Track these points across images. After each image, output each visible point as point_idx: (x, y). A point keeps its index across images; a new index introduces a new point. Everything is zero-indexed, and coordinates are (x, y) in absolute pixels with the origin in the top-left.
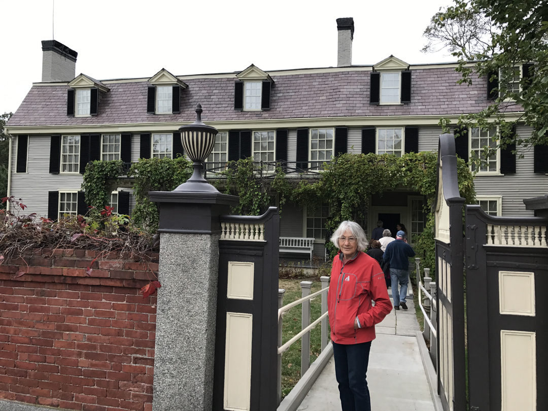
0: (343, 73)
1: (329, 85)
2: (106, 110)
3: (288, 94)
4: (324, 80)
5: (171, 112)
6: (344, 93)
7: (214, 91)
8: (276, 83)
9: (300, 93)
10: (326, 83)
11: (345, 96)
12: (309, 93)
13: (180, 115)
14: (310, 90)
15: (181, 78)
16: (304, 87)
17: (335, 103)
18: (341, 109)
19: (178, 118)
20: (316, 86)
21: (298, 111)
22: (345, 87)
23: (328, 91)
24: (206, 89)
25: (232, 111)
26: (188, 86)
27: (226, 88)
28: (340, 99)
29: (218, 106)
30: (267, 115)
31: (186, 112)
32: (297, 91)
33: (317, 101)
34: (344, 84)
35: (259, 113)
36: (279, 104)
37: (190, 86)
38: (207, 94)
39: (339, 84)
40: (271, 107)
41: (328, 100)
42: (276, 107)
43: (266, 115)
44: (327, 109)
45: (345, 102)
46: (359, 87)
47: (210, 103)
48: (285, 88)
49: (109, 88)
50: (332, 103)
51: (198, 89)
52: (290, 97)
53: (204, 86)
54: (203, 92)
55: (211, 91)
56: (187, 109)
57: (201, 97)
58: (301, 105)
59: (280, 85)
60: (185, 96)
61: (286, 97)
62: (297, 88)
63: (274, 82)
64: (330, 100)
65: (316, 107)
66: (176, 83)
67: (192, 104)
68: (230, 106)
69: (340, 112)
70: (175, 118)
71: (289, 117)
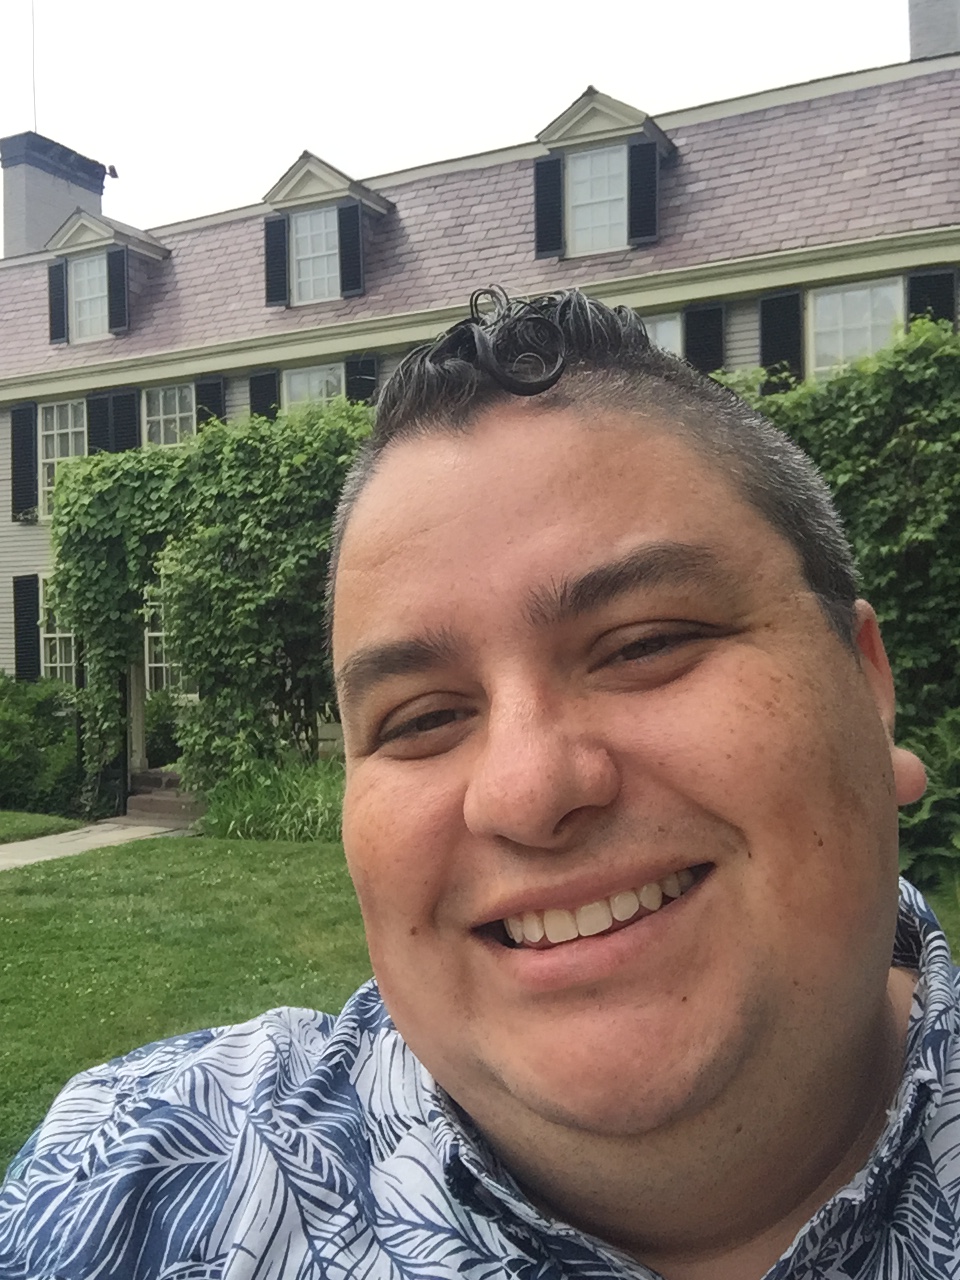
0: (929, 78)
1: (879, 129)
2: (155, 314)
3: (725, 181)
4: (860, 113)
5: (337, 296)
6: (937, 146)
7: (475, 210)
8: (682, 151)
9: (769, 172)
10: (867, 122)
11: (941, 155)
12: (804, 165)
13: (363, 300)
14: (805, 154)
15: (373, 186)
16: (783, 149)
17: (901, 184)
18: (926, 201)
19: (354, 310)
20: (830, 140)
21: (760, 232)
22: (941, 125)
23: (877, 149)
24: (449, 205)
25: (528, 265)
26: (393, 206)
27: (512, 194)
28: (922, 169)
29: (484, 254)
30: (650, 260)
31: (382, 289)
32: (759, 164)
33: (834, 189)
34: (937, 115)
35: (621, 257)
36: (692, 217)
37: (399, 206)
38: (453, 222)
39: (919, 119)
40: (662, 232)
41: (875, 180)
42: (679, 230)
43: (644, 260)
44: (872, 211)
45: (941, 177)
47: (459, 249)
48: (716, 163)
49: (169, 247)
50: (891, 186)
51: (424, 209)
52: (731, 190)
53: (444, 197)
54: (438, 216)
55: (463, 211)
56: (387, 280)
57: (431, 235)
58: (774, 211)
59: (698, 156)
60: (383, 237)
61: (719, 192)
62: (760, 154)
63: (675, 149)
64: (885, 177)
65: (831, 209)
66: (347, 193)
67: (403, 259)
68: (522, 248)
69: (922, 212)
70: (347, 310)
71: (728, 254)
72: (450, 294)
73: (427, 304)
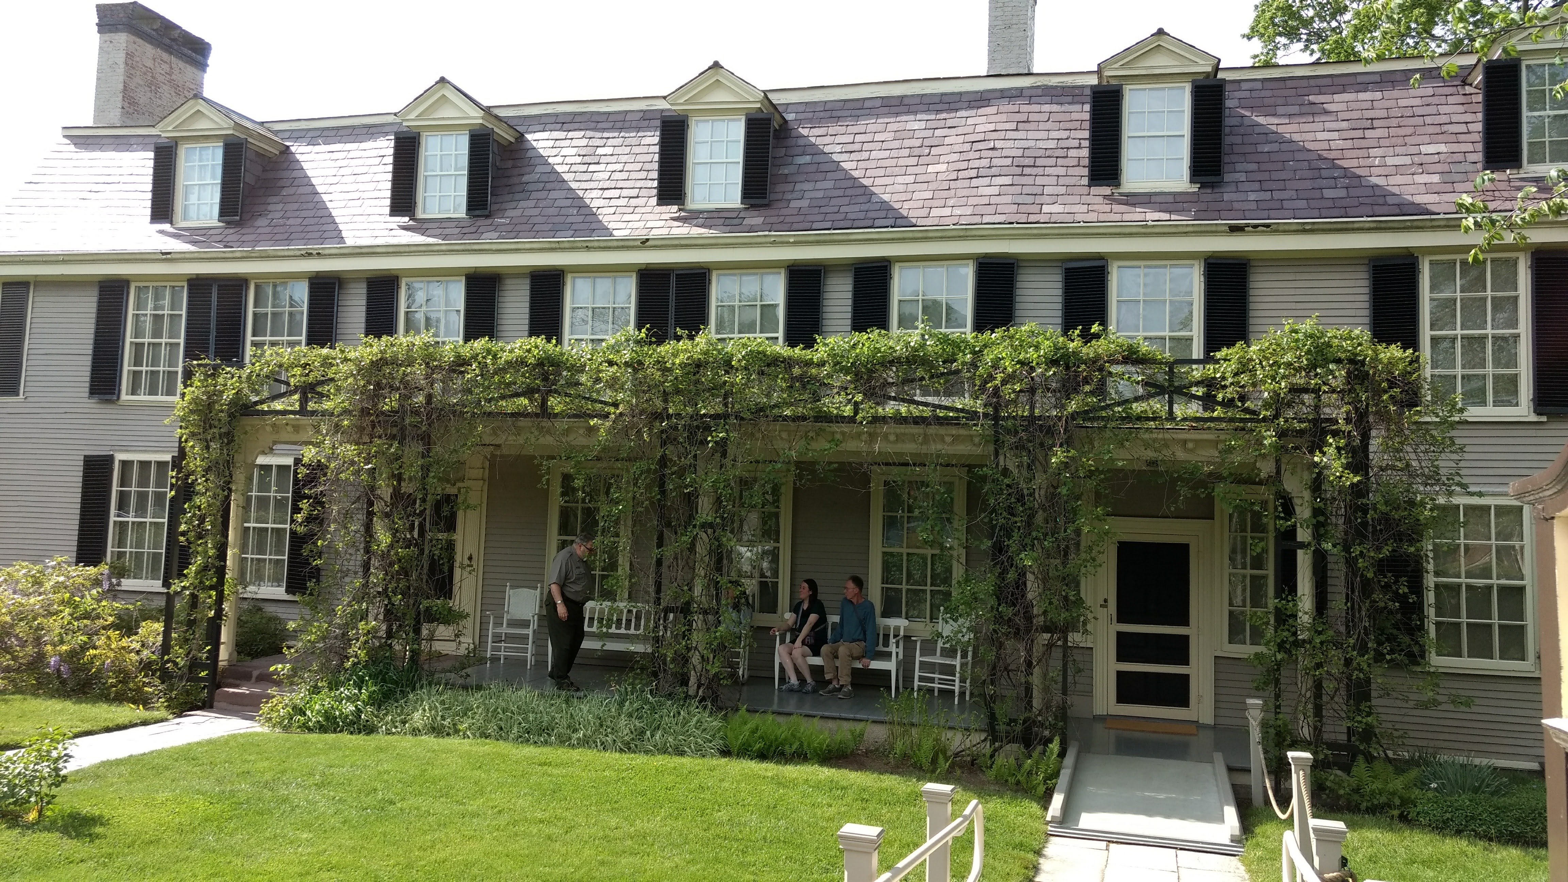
1: (960, 130)
2: (270, 207)
3: (827, 157)
4: (944, 115)
5: (461, 212)
6: (1005, 153)
7: (600, 151)
8: (792, 125)
9: (865, 155)
10: (951, 123)
11: (1008, 161)
12: (894, 153)
13: (489, 221)
14: (897, 144)
15: (502, 113)
16: (878, 137)
17: (975, 182)
18: (994, 200)
19: (483, 229)
20: (918, 134)
21: (856, 208)
22: (1010, 135)
23: (957, 148)
24: (575, 142)
25: (649, 209)
26: (522, 135)
27: (636, 141)
28: (994, 171)
29: (608, 194)
30: (760, 220)
31: (509, 213)
32: (856, 147)
33: (920, 178)
34: (1007, 126)
35: (734, 215)
36: (798, 187)
37: (528, 136)
38: (579, 159)
39: (992, 127)
40: (773, 197)
41: (955, 175)
42: (788, 196)
43: (755, 219)
44: (951, 202)
45: (1007, 180)
46: (1055, 134)
48: (820, 140)
49: (286, 143)
50: (966, 183)
51: (551, 143)
52: (833, 166)
54: (564, 152)
55: (589, 151)
56: (514, 204)
59: (804, 131)
60: (510, 164)
62: (859, 138)
63: (786, 122)
64: (963, 174)
65: (916, 196)
66: (481, 121)
67: (530, 187)
68: (643, 192)
69: (991, 209)
70: (473, 229)
71: (828, 225)
72: (574, 227)
73: (552, 233)
